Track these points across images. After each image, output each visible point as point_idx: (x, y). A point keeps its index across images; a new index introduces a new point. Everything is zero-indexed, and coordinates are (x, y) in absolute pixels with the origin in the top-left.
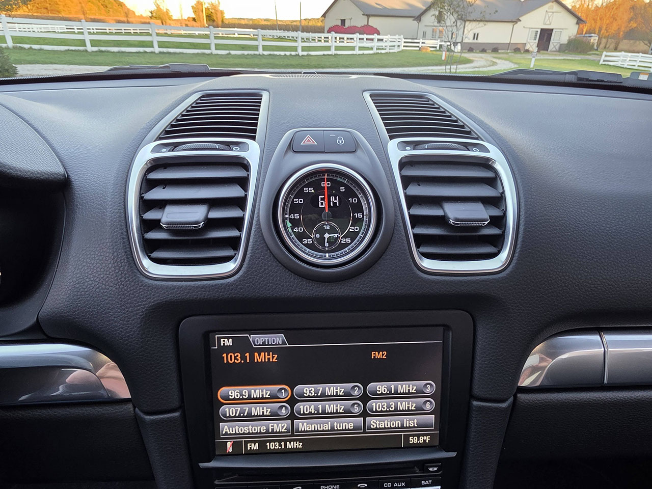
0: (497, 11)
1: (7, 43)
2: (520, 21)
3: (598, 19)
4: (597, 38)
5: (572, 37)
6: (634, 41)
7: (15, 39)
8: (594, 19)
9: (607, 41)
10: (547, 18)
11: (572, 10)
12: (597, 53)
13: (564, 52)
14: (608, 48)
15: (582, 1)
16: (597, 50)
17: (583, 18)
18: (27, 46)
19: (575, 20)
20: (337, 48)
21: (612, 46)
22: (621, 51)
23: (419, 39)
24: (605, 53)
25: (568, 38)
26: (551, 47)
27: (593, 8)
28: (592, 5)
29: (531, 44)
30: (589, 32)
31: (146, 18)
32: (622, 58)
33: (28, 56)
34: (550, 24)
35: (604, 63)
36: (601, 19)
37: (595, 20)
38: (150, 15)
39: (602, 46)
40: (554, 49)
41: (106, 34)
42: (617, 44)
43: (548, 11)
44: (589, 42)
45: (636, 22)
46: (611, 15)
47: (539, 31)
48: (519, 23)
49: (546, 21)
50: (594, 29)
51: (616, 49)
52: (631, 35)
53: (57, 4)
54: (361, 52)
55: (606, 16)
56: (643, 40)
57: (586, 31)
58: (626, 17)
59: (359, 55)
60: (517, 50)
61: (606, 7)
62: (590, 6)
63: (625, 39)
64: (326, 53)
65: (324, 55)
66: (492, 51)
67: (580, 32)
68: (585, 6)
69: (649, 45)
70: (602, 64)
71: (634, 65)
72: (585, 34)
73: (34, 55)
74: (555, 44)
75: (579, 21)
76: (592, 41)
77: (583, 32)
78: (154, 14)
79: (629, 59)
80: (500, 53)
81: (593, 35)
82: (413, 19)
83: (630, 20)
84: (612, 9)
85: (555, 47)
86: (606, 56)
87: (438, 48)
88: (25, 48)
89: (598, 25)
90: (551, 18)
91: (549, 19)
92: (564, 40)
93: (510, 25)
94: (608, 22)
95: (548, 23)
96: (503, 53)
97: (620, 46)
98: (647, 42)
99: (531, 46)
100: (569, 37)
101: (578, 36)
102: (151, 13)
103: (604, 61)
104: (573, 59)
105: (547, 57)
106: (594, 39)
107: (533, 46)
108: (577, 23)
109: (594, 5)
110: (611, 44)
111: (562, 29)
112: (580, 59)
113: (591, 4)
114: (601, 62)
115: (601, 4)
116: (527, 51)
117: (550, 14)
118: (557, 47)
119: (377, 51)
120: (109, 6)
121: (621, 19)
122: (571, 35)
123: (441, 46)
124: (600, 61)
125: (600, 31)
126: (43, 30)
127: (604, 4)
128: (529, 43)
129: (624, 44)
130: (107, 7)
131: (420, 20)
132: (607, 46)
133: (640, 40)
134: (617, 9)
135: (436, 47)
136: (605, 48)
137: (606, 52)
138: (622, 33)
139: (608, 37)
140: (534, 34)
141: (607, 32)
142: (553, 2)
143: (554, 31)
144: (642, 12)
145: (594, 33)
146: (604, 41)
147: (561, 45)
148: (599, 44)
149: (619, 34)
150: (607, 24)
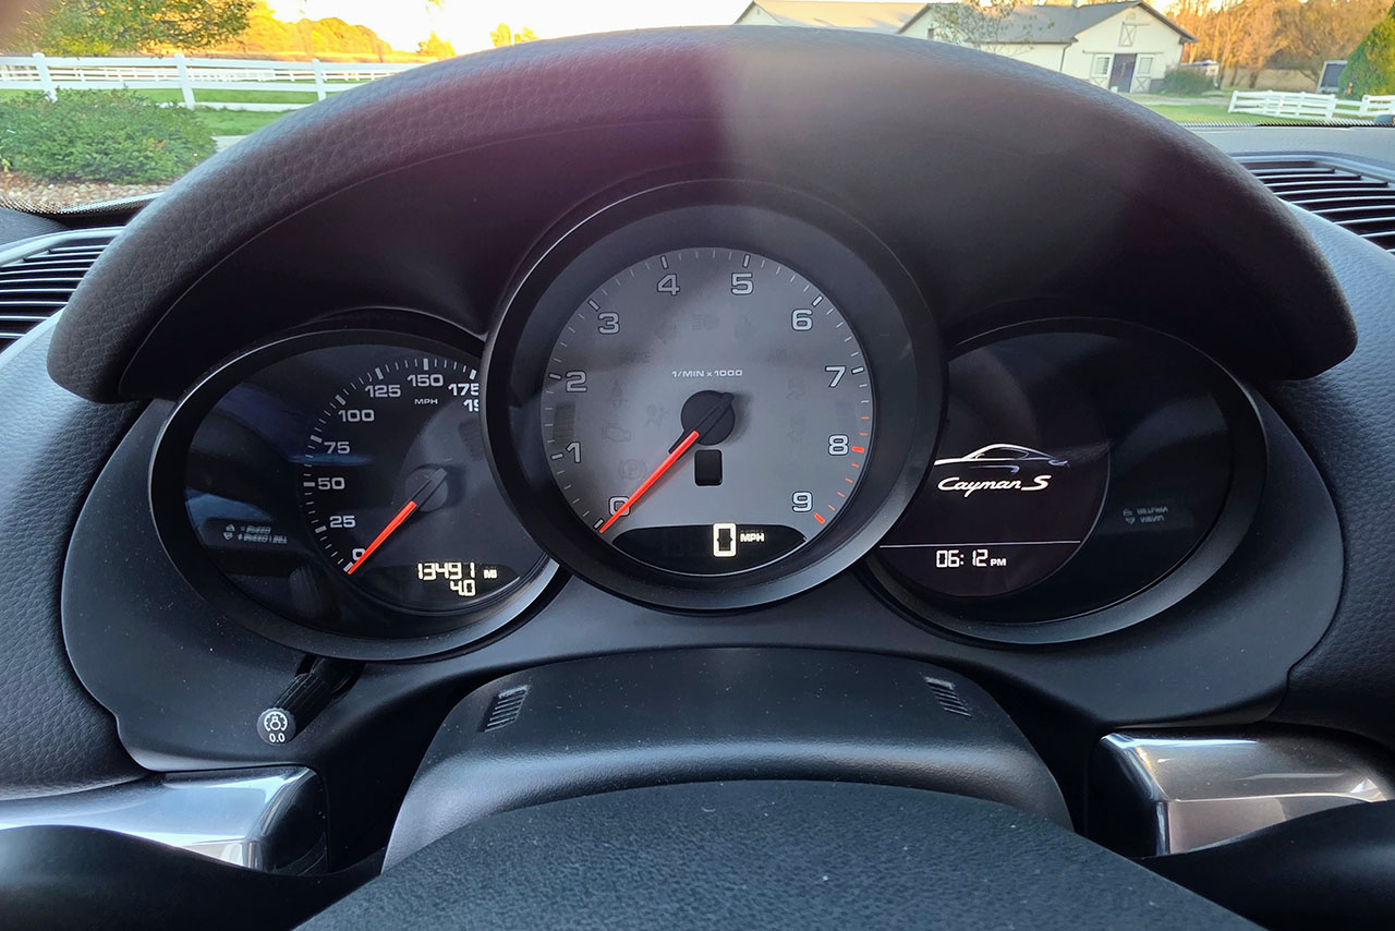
0: (1052, 24)
1: (184, 101)
2: (1077, 40)
3: (1217, 33)
4: (1217, 68)
5: (1173, 67)
6: (1285, 71)
7: (199, 94)
8: (1208, 35)
9: (1236, 73)
10: (1125, 34)
11: (1168, 18)
12: (1219, 93)
13: (1158, 92)
14: (1238, 84)
15: (1184, 4)
16: (1218, 88)
17: (1189, 32)
18: (218, 106)
19: (1177, 37)
21: (1246, 81)
22: (1265, 89)
24: (1236, 93)
25: (1164, 69)
26: (1135, 84)
27: (1205, 16)
28: (1204, 10)
30: (1203, 58)
31: (413, 54)
32: (1269, 101)
33: (221, 122)
34: (1131, 45)
35: (1236, 110)
36: (1221, 34)
37: (1211, 37)
38: (418, 49)
39: (1226, 81)
40: (1141, 89)
41: (343, 81)
42: (1254, 77)
43: (1126, 22)
44: (1203, 75)
45: (1287, 37)
46: (1241, 25)
47: (1112, 57)
48: (1074, 45)
49: (1123, 39)
50: (1210, 53)
51: (1252, 86)
52: (1277, 61)
53: (260, 35)
55: (1230, 28)
56: (1300, 68)
57: (1196, 56)
58: (1268, 29)
61: (1230, 14)
62: (1200, 14)
63: (1268, 68)
67: (1186, 56)
68: (1192, 11)
69: (1313, 77)
70: (1232, 113)
71: (1293, 113)
72: (1194, 61)
73: (232, 120)
74: (1141, 80)
75: (1185, 38)
76: (1208, 73)
77: (1189, 56)
78: (425, 47)
79: (1282, 102)
81: (1209, 61)
83: (1276, 34)
84: (1241, 15)
85: (1141, 84)
86: (1239, 98)
88: (215, 110)
89: (1217, 45)
90: (1131, 36)
91: (1129, 35)
92: (1159, 72)
93: (1059, 49)
94: (1234, 38)
95: (1127, 43)
97: (1260, 82)
98: (1308, 72)
100: (1167, 67)
101: (1182, 64)
102: (420, 45)
103: (1236, 107)
104: (1178, 104)
106: (1213, 69)
108: (1181, 42)
109: (1208, 10)
110: (1242, 77)
111: (1154, 54)
112: (1188, 104)
113: (1201, 8)
114: (1231, 109)
115: (1220, 8)
117: (1130, 28)
118: (1147, 85)
120: (347, 35)
121: (1258, 33)
122: (1169, 63)
124: (1228, 107)
125: (1220, 56)
126: (236, 78)
127: (1226, 9)
128: (1094, 78)
129: (1268, 77)
130: (342, 37)
132: (1236, 81)
133: (1295, 68)
134: (1249, 15)
136: (1232, 84)
137: (1240, 91)
138: (1261, 59)
139: (1236, 66)
140: (1103, 64)
141: (1234, 56)
142: (1134, 7)
143: (1139, 57)
144: (1297, 19)
145: (1210, 58)
146: (1229, 72)
147: (1153, 81)
148: (1222, 78)
149: (1257, 59)
150: (1234, 43)
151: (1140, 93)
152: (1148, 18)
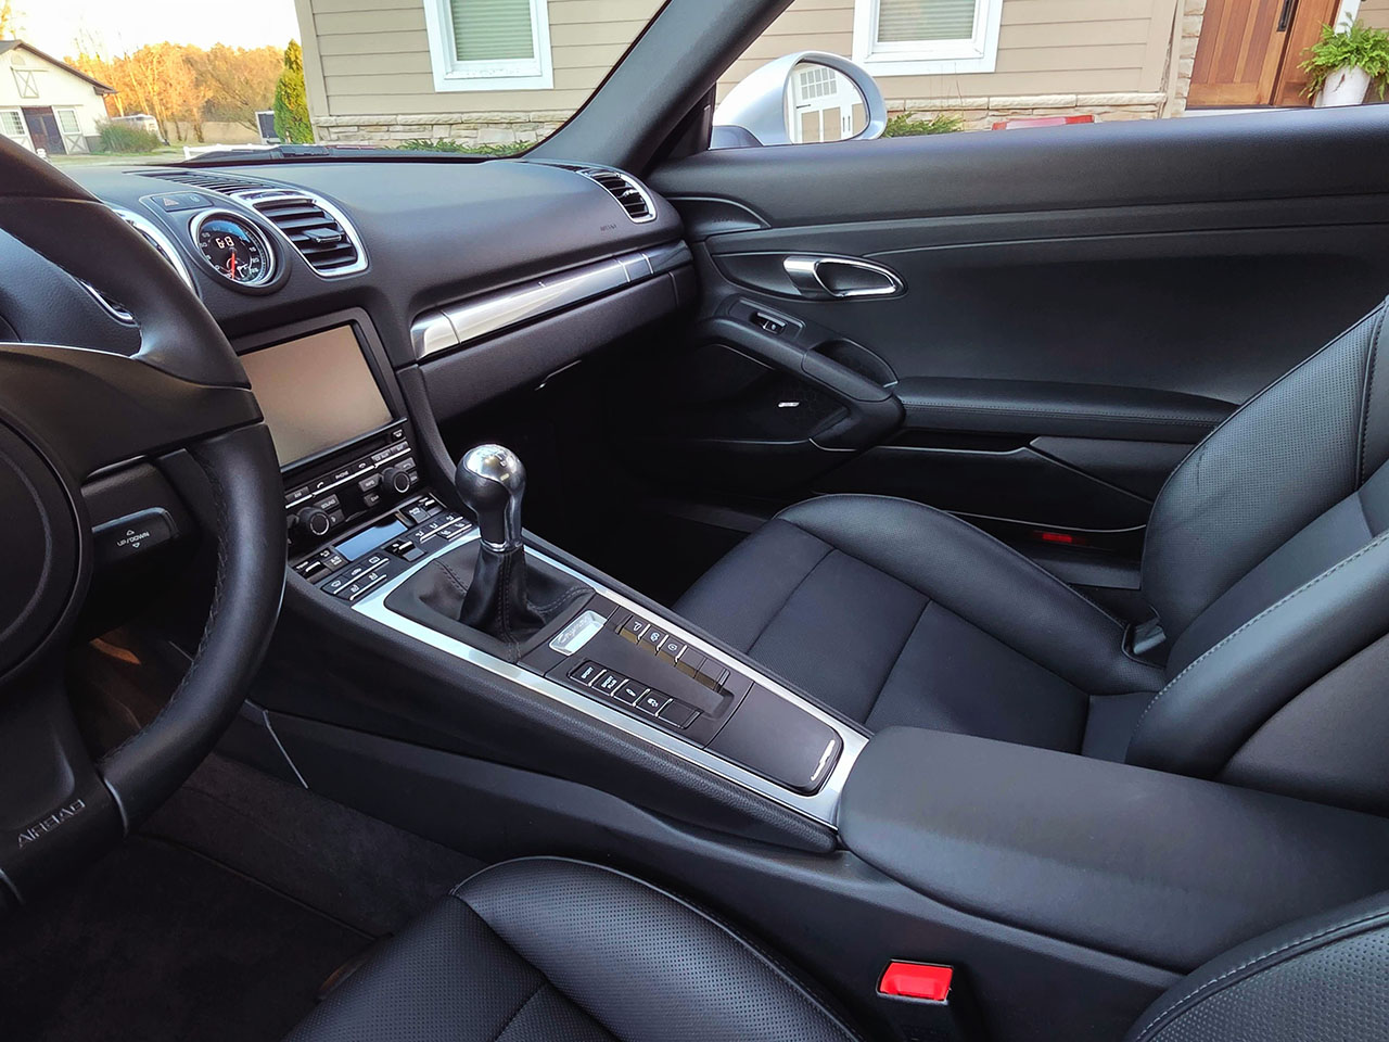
4: (154, 122)
5: (103, 122)
6: (224, 123)
9: (177, 126)
10: (22, 82)
11: (67, 63)
12: (170, 149)
16: (167, 144)
17: (103, 82)
19: (90, 88)
21: (192, 135)
22: (212, 141)
24: (186, 148)
25: (94, 125)
26: (68, 145)
27: (111, 63)
28: (106, 56)
30: (132, 111)
34: (37, 97)
36: (139, 83)
37: (130, 86)
39: (172, 136)
40: (77, 149)
42: (198, 129)
43: (15, 66)
44: (143, 129)
45: (209, 87)
46: (155, 73)
47: (19, 112)
49: (22, 88)
50: (139, 105)
52: (212, 112)
55: (146, 77)
56: (239, 120)
57: (125, 109)
58: (186, 79)
61: (138, 60)
62: (103, 59)
63: (207, 121)
67: (112, 110)
68: (93, 58)
69: (254, 128)
72: (125, 115)
74: (74, 139)
75: (99, 88)
76: (147, 128)
77: (118, 111)
81: (142, 115)
83: (197, 84)
84: (152, 62)
85: (75, 143)
89: (141, 95)
90: (31, 84)
91: (27, 85)
92: (91, 130)
94: (156, 88)
95: (30, 94)
97: (207, 136)
98: (248, 124)
100: (97, 122)
101: (112, 119)
106: (150, 124)
108: (98, 94)
110: (186, 131)
111: (72, 106)
115: (123, 55)
117: (23, 74)
118: (82, 143)
121: (179, 83)
122: (97, 118)
125: (152, 108)
129: (210, 129)
132: (183, 136)
133: (235, 121)
136: (180, 138)
138: (195, 110)
139: (173, 118)
140: (12, 121)
141: (167, 109)
142: (15, 49)
143: (55, 110)
144: (210, 68)
145: (142, 112)
146: (170, 126)
147: (88, 139)
148: (166, 132)
149: (191, 111)
150: (159, 94)
151: (79, 154)
152: (43, 64)
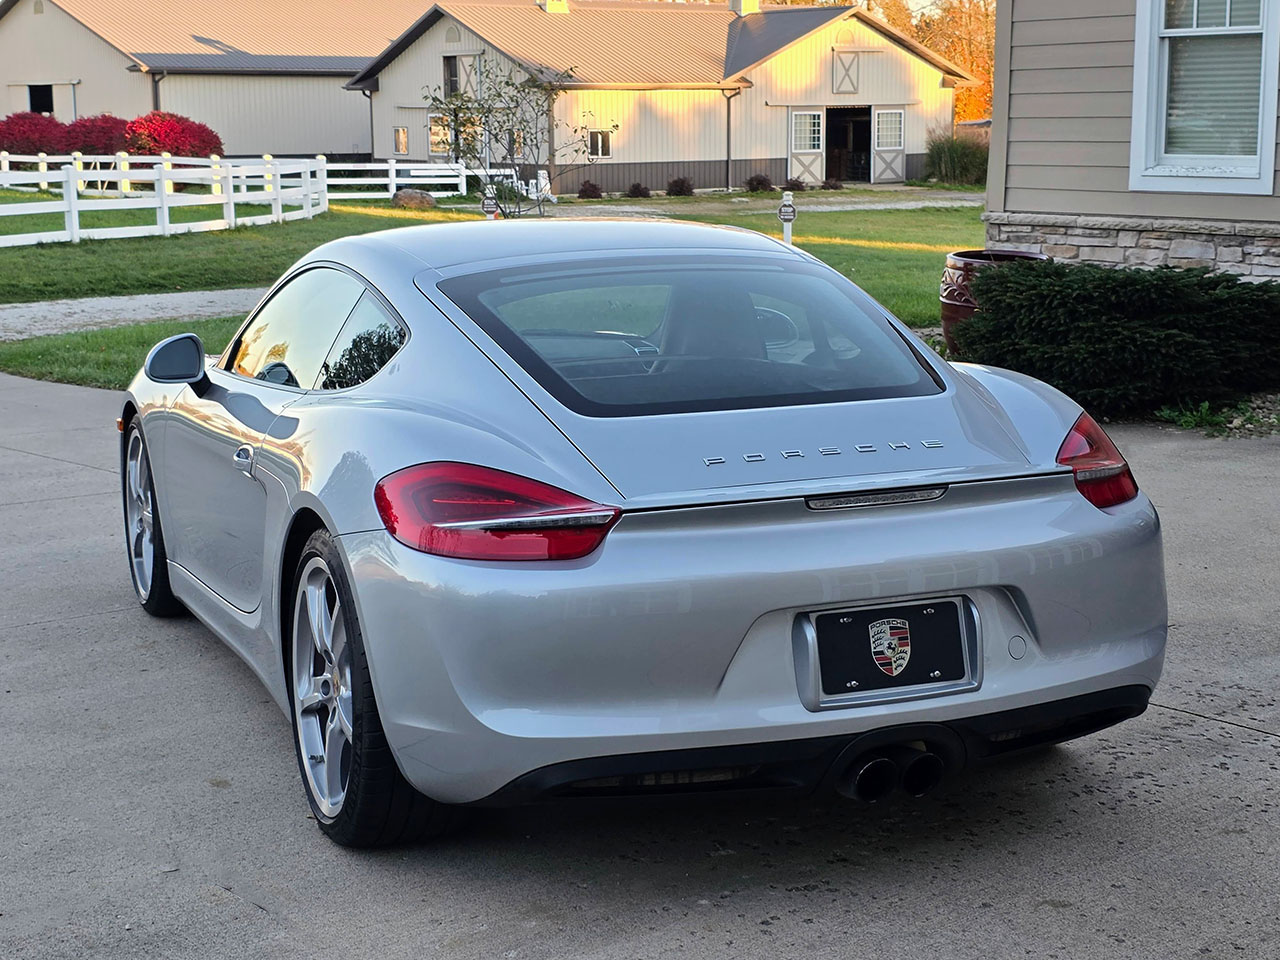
2: (749, 83)
5: (939, 132)
10: (840, 70)
13: (923, 182)
19: (939, 75)
20: (88, 219)
23: (384, 161)
25: (926, 137)
26: (877, 167)
29: (806, 160)
34: (855, 92)
40: (889, 175)
43: (838, 47)
47: (823, 115)
48: (746, 91)
49: (837, 78)
54: (181, 228)
59: (174, 237)
60: (758, 185)
64: (47, 237)
65: (40, 245)
66: (669, 194)
67: (962, 108)
74: (888, 157)
75: (951, 77)
80: (699, 199)
82: (345, 82)
85: (889, 165)
87: (463, 190)
90: (853, 72)
91: (847, 74)
92: (917, 142)
93: (718, 99)
95: (848, 87)
96: (711, 198)
99: (807, 169)
100: (931, 132)
101: (958, 123)
105: (865, 204)
107: (811, 166)
108: (944, 84)
111: (902, 106)
116: (796, 186)
117: (846, 57)
118: (899, 166)
119: (240, 221)
122: (932, 125)
123: (473, 182)
128: (796, 156)
131: (375, 88)
135: (454, 187)
140: (809, 128)
142: (846, 20)
143: (874, 113)
147: (910, 158)
151: (890, 182)
